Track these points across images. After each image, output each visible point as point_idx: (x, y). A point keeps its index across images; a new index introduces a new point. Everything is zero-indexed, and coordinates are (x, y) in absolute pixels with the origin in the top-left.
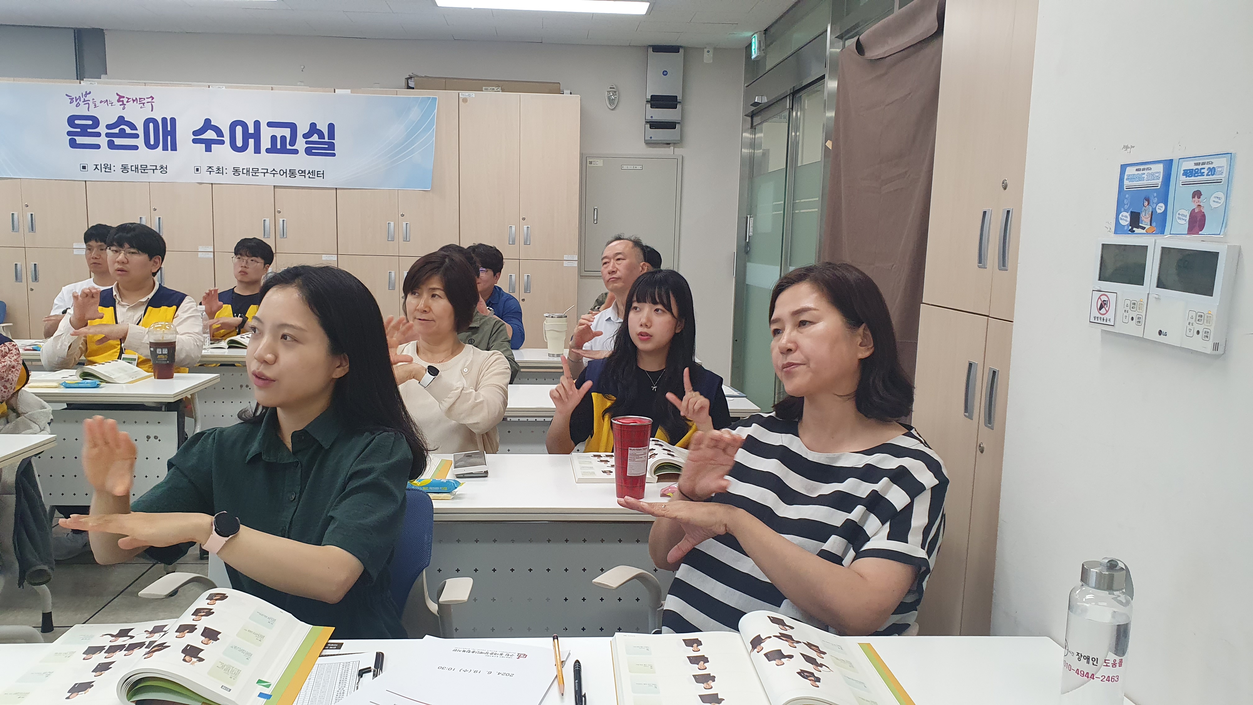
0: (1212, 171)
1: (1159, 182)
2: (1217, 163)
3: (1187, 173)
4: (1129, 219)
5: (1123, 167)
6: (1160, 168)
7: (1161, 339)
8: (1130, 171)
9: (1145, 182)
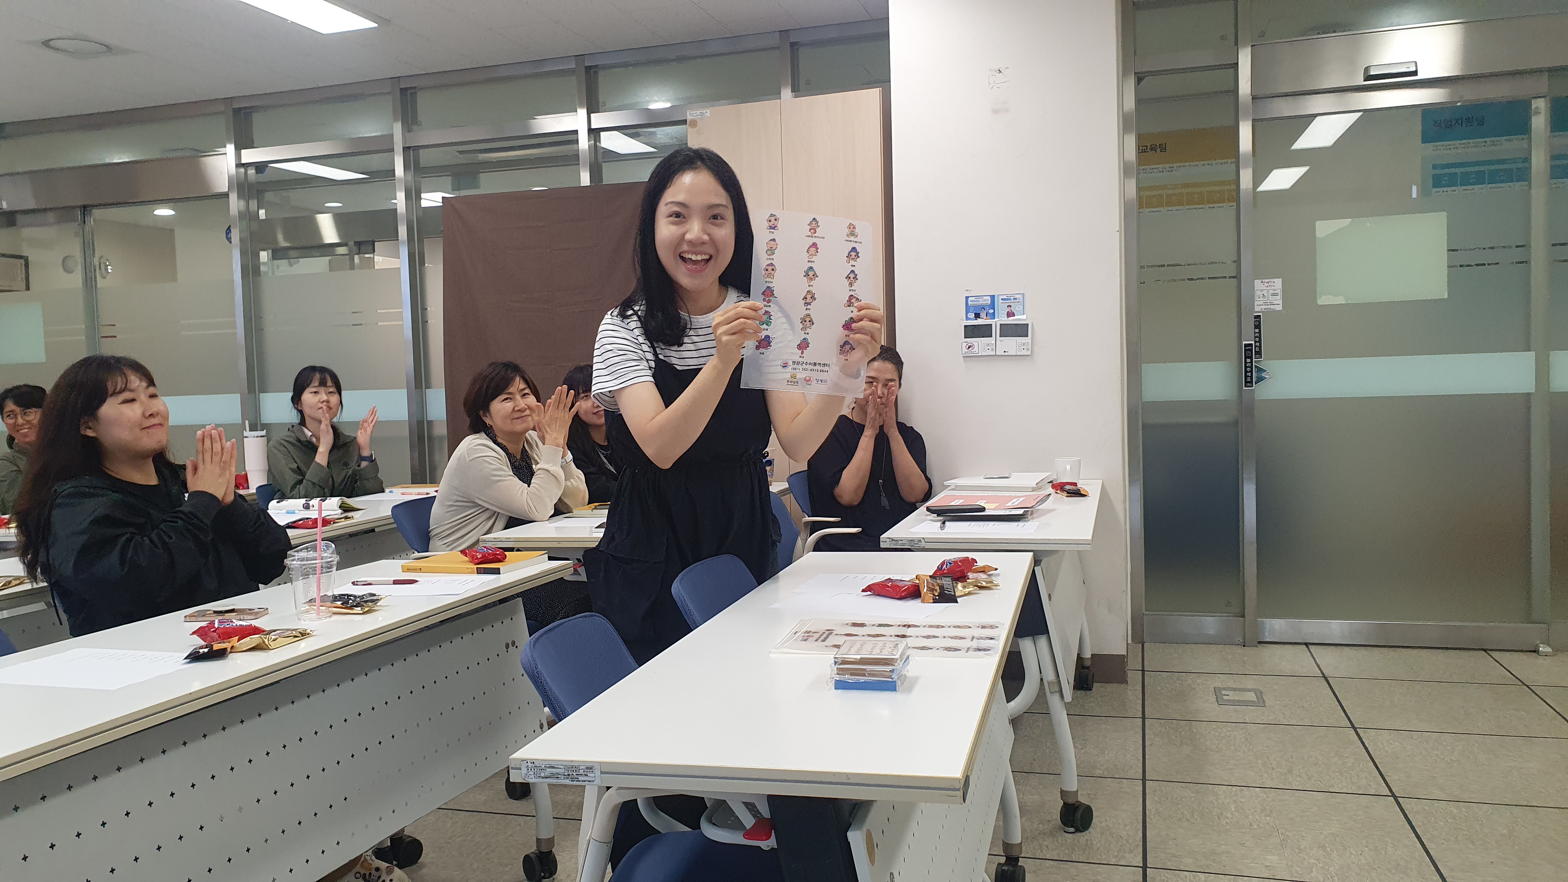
0: (1015, 299)
1: (989, 302)
2: (1016, 296)
3: (1002, 299)
4: (974, 315)
5: (967, 298)
6: (989, 298)
7: (1006, 354)
8: (970, 299)
9: (981, 303)
